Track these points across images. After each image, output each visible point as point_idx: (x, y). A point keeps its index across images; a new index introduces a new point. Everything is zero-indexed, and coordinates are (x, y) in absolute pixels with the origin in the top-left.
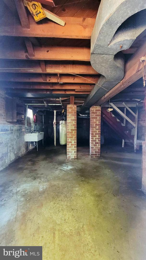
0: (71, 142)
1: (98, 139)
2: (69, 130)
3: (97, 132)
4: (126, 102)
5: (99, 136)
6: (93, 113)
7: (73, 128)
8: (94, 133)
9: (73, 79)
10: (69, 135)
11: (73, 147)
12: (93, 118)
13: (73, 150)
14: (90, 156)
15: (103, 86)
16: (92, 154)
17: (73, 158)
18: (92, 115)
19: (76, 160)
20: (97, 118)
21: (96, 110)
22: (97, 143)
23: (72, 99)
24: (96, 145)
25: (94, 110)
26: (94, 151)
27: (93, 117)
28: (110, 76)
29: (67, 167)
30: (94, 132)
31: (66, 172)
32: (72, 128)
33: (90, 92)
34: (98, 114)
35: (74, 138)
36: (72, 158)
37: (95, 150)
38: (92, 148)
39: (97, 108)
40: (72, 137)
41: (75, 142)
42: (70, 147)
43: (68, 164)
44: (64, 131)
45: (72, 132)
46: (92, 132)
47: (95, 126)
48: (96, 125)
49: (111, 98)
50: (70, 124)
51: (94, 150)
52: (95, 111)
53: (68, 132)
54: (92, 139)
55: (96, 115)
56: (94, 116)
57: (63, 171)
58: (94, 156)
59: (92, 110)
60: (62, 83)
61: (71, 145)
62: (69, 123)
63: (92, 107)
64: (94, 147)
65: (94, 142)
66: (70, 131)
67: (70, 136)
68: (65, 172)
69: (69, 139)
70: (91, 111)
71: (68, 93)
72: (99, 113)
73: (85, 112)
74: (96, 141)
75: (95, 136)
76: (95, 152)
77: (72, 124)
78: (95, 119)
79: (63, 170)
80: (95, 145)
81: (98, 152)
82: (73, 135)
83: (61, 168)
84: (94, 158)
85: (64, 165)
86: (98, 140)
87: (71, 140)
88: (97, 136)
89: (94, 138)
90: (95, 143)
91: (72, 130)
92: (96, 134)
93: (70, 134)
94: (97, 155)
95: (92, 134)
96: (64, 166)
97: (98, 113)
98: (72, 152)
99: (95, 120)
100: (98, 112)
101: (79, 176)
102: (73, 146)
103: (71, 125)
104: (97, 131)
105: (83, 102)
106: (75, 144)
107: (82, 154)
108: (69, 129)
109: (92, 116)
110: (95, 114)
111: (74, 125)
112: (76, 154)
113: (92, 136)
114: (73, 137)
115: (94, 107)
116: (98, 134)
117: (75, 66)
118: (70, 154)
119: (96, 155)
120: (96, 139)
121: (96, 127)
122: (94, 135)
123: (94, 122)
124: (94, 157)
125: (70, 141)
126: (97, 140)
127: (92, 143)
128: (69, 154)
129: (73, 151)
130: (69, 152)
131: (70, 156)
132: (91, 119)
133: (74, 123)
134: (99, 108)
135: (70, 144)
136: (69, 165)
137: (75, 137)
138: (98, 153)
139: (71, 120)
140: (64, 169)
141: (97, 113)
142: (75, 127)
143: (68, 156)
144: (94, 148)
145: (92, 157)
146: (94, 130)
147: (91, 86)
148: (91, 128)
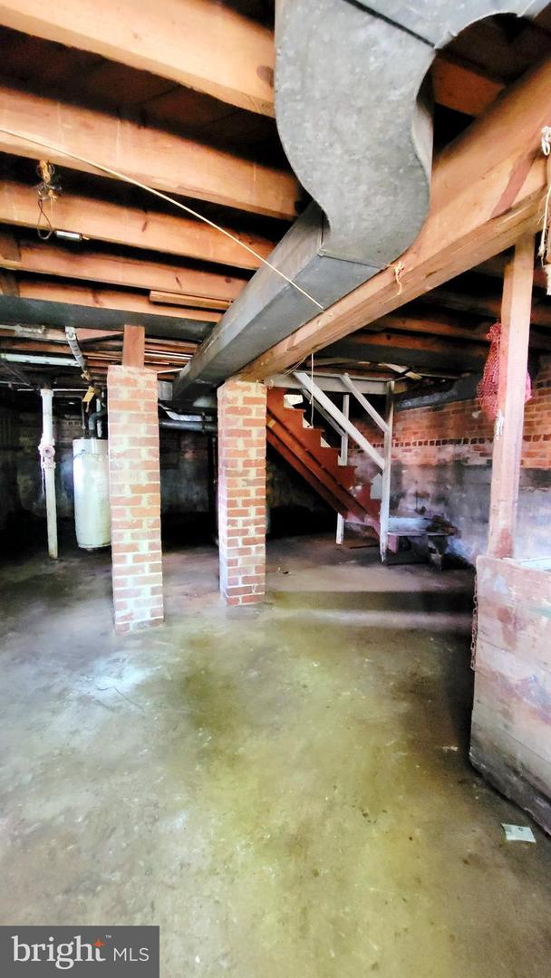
0: (133, 548)
1: (256, 522)
2: (121, 488)
3: (253, 496)
4: (358, 374)
5: (259, 512)
6: (234, 410)
7: (144, 481)
8: (239, 500)
10: (122, 513)
11: (142, 569)
12: (231, 433)
13: (145, 581)
14: (222, 597)
15: (305, 280)
16: (231, 592)
17: (148, 618)
18: (225, 421)
19: (161, 626)
20: (248, 433)
21: (248, 400)
22: (254, 541)
23: (135, 339)
24: (248, 551)
25: (235, 399)
26: (240, 578)
27: (235, 427)
28: (352, 225)
29: (120, 676)
30: (240, 493)
31: (112, 710)
32: (135, 482)
33: (222, 312)
34: (253, 416)
35: (149, 527)
36: (143, 622)
37: (245, 570)
38: (230, 563)
39: (248, 389)
40: (138, 525)
41: (152, 546)
42: (132, 571)
43: (122, 655)
44: (95, 489)
45: (137, 501)
46: (230, 494)
47: (240, 468)
48: (247, 464)
49: (319, 348)
50: (126, 463)
51: (241, 571)
52: (240, 404)
53: (118, 501)
54: (230, 527)
55: (247, 423)
56: (239, 425)
57: (100, 709)
58: (240, 597)
59: (230, 398)
60: (77, 236)
61: (137, 559)
62: (119, 456)
63: (229, 383)
64: (240, 559)
65: (240, 539)
66: (127, 493)
67: (129, 517)
68: (109, 714)
69: (121, 536)
70: (223, 400)
71: (111, 303)
72: (259, 412)
73: (192, 403)
74: (246, 532)
75: (245, 513)
76: (246, 580)
77: (136, 461)
78: (242, 438)
79: (99, 703)
80: (242, 552)
81: (257, 579)
82: (144, 512)
83: (86, 690)
84: (241, 606)
85: (101, 664)
86: (256, 529)
87: (133, 536)
88: (252, 510)
89: (240, 520)
90: (246, 542)
91: (135, 489)
92: (246, 503)
93: (128, 509)
94: (254, 593)
95: (231, 504)
96: (100, 674)
97: (254, 411)
98: (138, 593)
99: (240, 444)
100: (254, 408)
101: (183, 726)
102: (147, 565)
103: (133, 467)
104: (253, 490)
105: (187, 361)
106: (154, 556)
107: (185, 588)
108: (120, 483)
109: (228, 425)
110: (242, 418)
111: (147, 465)
112: (158, 600)
113: (229, 514)
114: (144, 524)
115: (239, 383)
116: (256, 502)
118: (130, 601)
119: (247, 590)
120: (246, 523)
121: (245, 473)
122: (240, 507)
123: (237, 453)
124: (240, 603)
125: (127, 540)
126: (252, 529)
127: (230, 543)
128: (124, 606)
129: (147, 588)
130: (125, 594)
131: (132, 614)
132: (223, 438)
133: (150, 454)
134: (257, 390)
135: (130, 556)
136: (129, 662)
137: (155, 521)
138: (256, 585)
139: (134, 441)
140: (100, 696)
141: (249, 412)
142: (150, 476)
143: (118, 614)
144: (240, 562)
145: (230, 602)
146: (240, 488)
147: (228, 281)
148: (227, 478)
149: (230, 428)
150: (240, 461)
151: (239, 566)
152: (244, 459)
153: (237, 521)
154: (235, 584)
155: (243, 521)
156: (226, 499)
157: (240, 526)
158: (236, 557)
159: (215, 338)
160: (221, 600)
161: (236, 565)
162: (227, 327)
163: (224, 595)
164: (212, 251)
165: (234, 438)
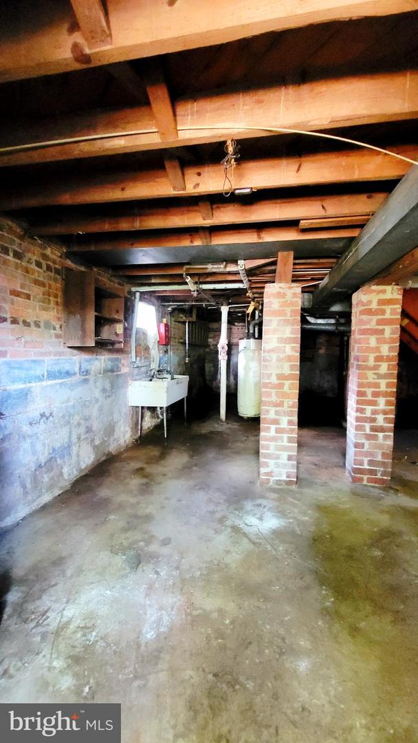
0: (276, 422)
1: (385, 412)
2: (269, 376)
3: (383, 388)
5: (388, 403)
6: (370, 312)
7: (287, 371)
8: (369, 391)
9: (296, 167)
10: (269, 395)
11: (282, 439)
12: (363, 332)
13: (284, 449)
14: (347, 474)
16: (356, 471)
17: (284, 478)
18: (358, 322)
19: (294, 487)
20: (381, 332)
21: (382, 302)
22: (382, 430)
23: (286, 261)
24: (375, 438)
25: (370, 302)
26: (366, 460)
27: (368, 327)
29: (261, 519)
30: (370, 385)
31: (254, 543)
32: (279, 372)
33: (361, 226)
34: (387, 316)
35: (289, 407)
36: (280, 480)
37: (372, 454)
38: (357, 445)
39: (384, 292)
40: (281, 404)
41: (290, 423)
42: (274, 439)
43: (263, 502)
44: (251, 374)
45: (281, 386)
46: (360, 385)
47: (371, 362)
48: (379, 359)
50: (274, 356)
51: (367, 454)
52: (374, 306)
53: (266, 385)
54: (359, 414)
55: (380, 322)
56: (373, 325)
57: (245, 540)
58: (365, 477)
59: (365, 301)
60: (248, 191)
61: (278, 431)
62: (269, 351)
63: (365, 288)
64: (367, 443)
65: (367, 426)
66: (274, 380)
67: (274, 398)
68: (252, 546)
69: (267, 411)
70: (357, 304)
71: (270, 237)
72: (393, 312)
73: (329, 308)
74: (374, 420)
75: (373, 403)
76: (371, 463)
77: (281, 356)
78: (375, 336)
79: (245, 535)
80: (368, 437)
81: (383, 464)
82: (285, 395)
83: (238, 523)
84: (365, 485)
85: (248, 505)
86: (385, 419)
87: (277, 413)
88: (381, 401)
89: (369, 409)
90: (373, 429)
91: (280, 377)
92: (376, 394)
93: (273, 391)
94: (379, 476)
95: (360, 394)
96: (248, 513)
97: (389, 312)
98: (278, 458)
99: (373, 341)
100: (388, 309)
102: (285, 436)
103: (279, 360)
104: (383, 383)
105: (326, 274)
106: (292, 431)
107: (315, 459)
108: (269, 372)
109: (361, 325)
110: (375, 318)
111: (289, 358)
112: (293, 465)
113: (358, 402)
114: (285, 404)
115: (374, 287)
116: (386, 394)
117: (312, 91)
118: (272, 462)
119: (372, 472)
120: (374, 412)
121: (376, 367)
122: (370, 397)
123: (369, 349)
124: (365, 483)
125: (272, 415)
126: (380, 418)
127: (358, 428)
128: (266, 465)
129: (285, 455)
130: (268, 456)
131: (272, 472)
132: (355, 337)
133: (292, 350)
134: (392, 292)
135: (273, 427)
136: (269, 510)
137: (294, 403)
138: (382, 469)
139: (281, 340)
140: (246, 529)
141: (383, 312)
142: (292, 367)
143: (263, 470)
144: (366, 446)
145: (355, 480)
146: (371, 380)
147: (368, 197)
148: (358, 371)
149: (363, 327)
150: (372, 357)
151: (365, 449)
152: (375, 355)
153: (365, 409)
154: (360, 465)
155: (372, 411)
156: (357, 389)
157: (368, 414)
158: (362, 441)
159: (354, 250)
160: (347, 476)
161: (363, 448)
162: (366, 238)
163: (350, 473)
164: (357, 173)
165: (368, 336)
